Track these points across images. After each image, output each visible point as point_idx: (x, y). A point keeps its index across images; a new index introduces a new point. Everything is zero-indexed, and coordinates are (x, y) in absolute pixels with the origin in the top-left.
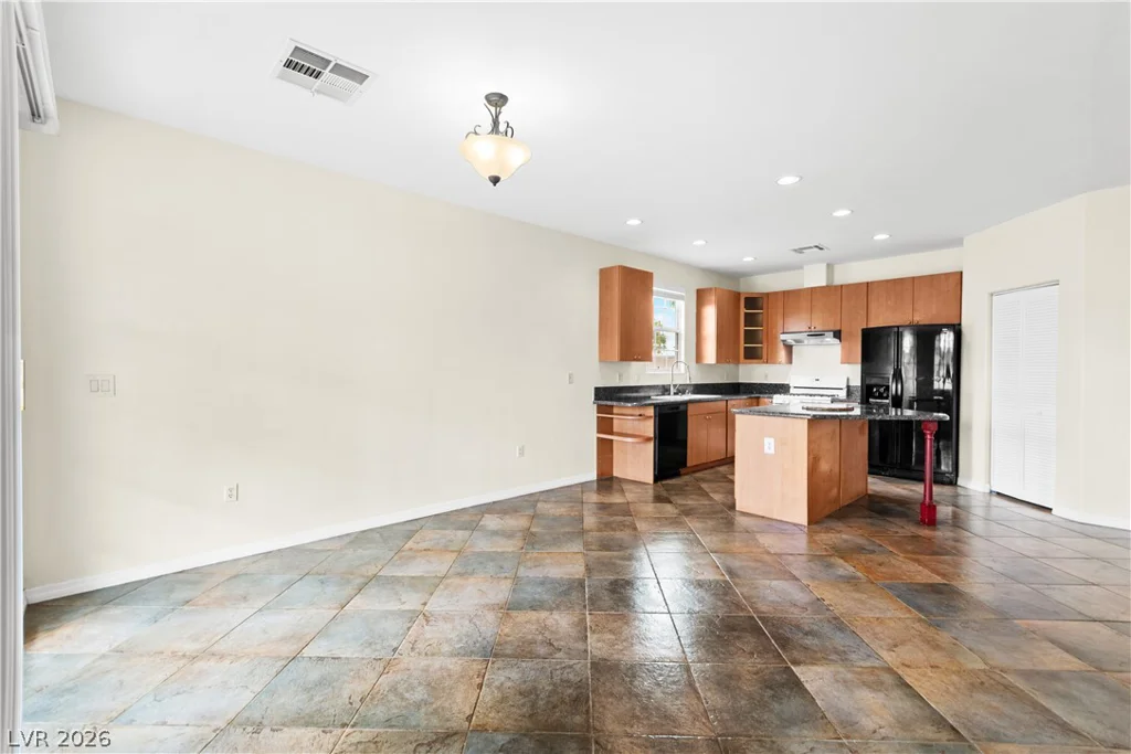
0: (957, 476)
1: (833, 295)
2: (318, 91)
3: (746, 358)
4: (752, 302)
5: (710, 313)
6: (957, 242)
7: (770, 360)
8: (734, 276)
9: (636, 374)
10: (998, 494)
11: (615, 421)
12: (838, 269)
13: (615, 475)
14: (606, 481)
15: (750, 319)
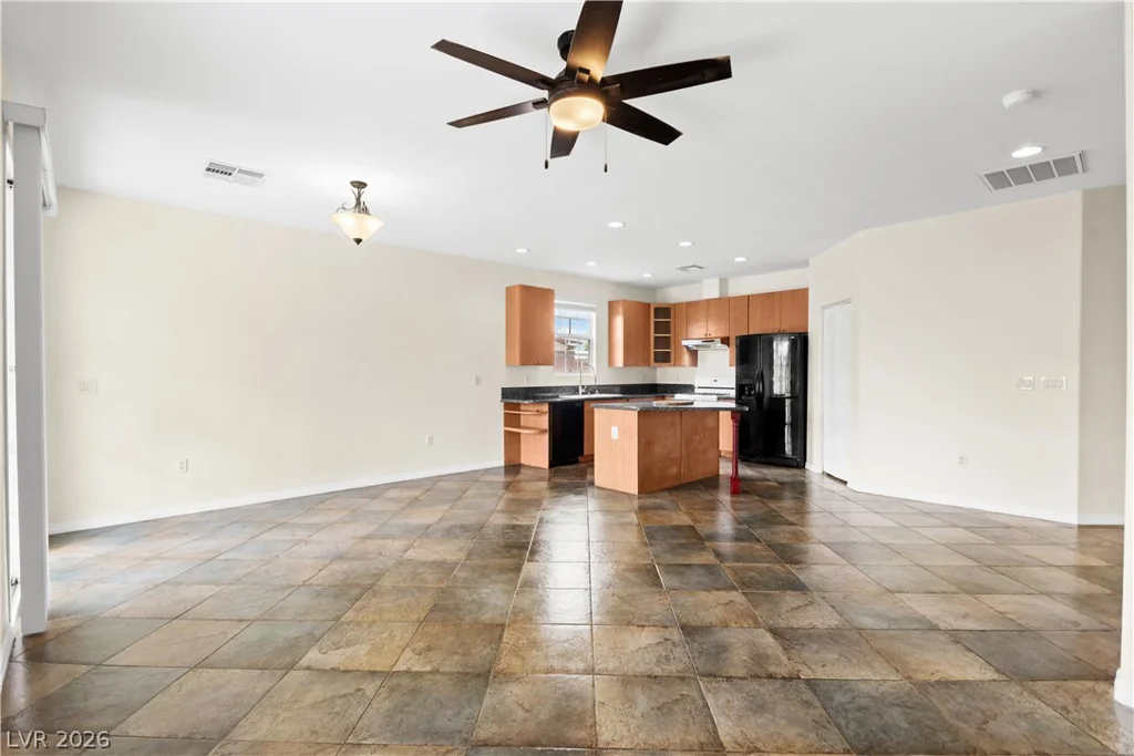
0: (805, 461)
1: (724, 306)
2: (234, 181)
3: (656, 361)
4: (664, 311)
5: (619, 322)
6: (805, 264)
7: (678, 363)
8: (651, 289)
9: (542, 377)
10: (829, 475)
11: (522, 417)
12: (732, 282)
13: (522, 462)
14: (513, 467)
15: (660, 327)
